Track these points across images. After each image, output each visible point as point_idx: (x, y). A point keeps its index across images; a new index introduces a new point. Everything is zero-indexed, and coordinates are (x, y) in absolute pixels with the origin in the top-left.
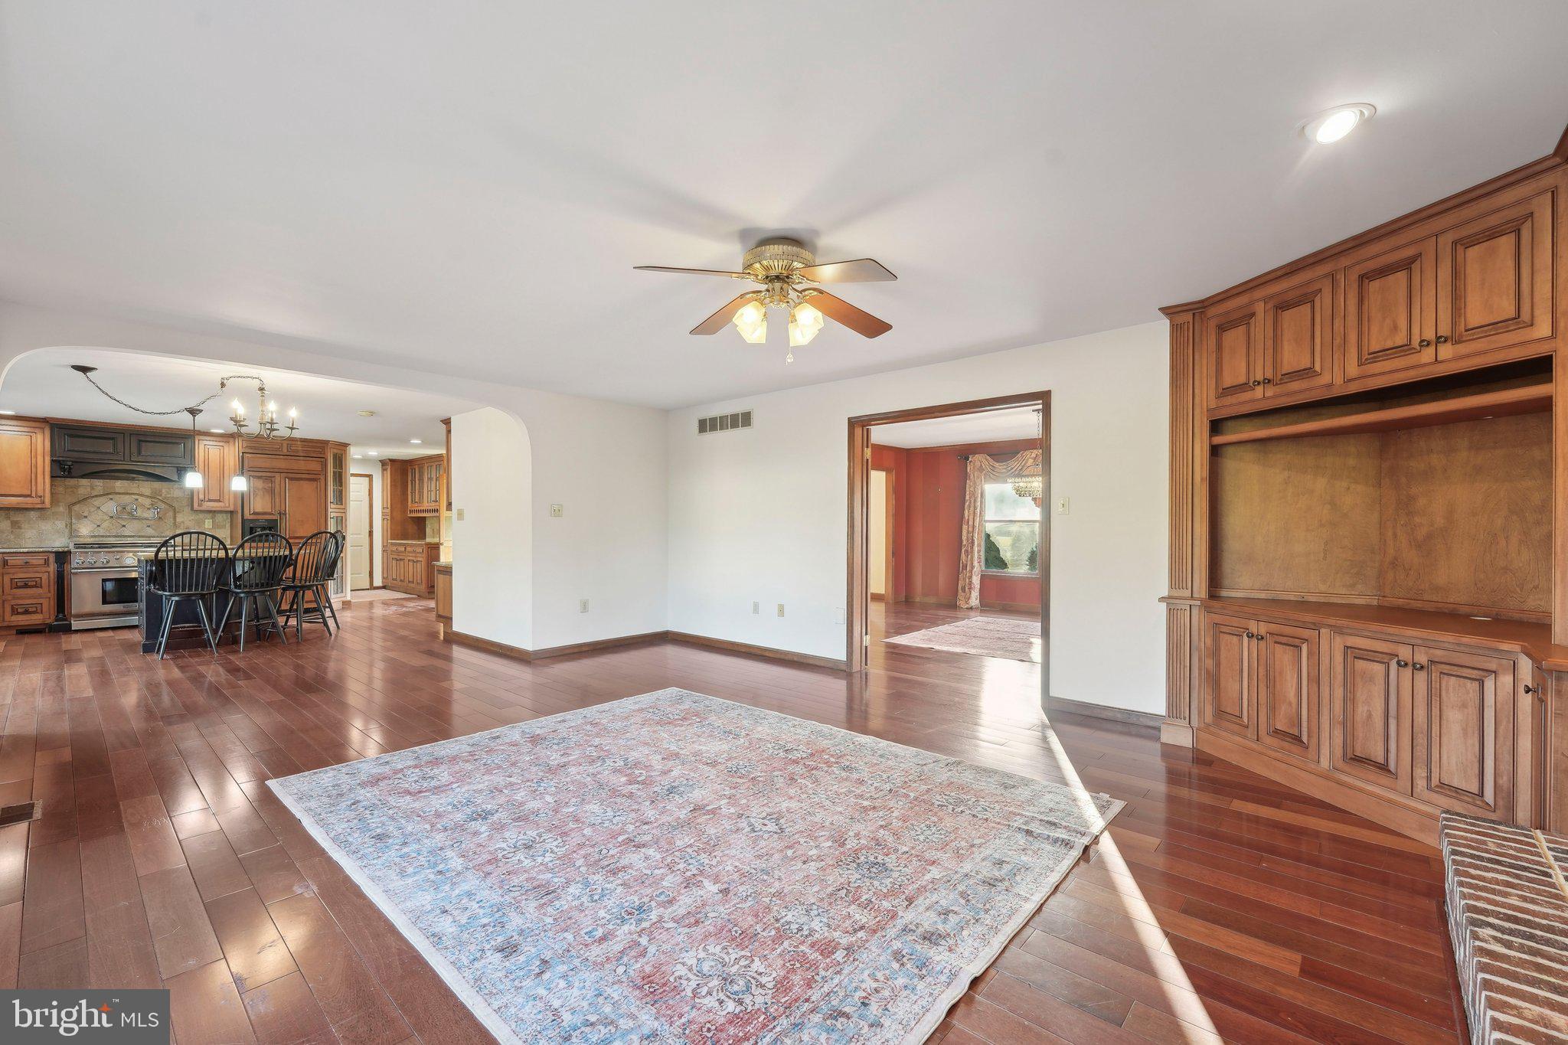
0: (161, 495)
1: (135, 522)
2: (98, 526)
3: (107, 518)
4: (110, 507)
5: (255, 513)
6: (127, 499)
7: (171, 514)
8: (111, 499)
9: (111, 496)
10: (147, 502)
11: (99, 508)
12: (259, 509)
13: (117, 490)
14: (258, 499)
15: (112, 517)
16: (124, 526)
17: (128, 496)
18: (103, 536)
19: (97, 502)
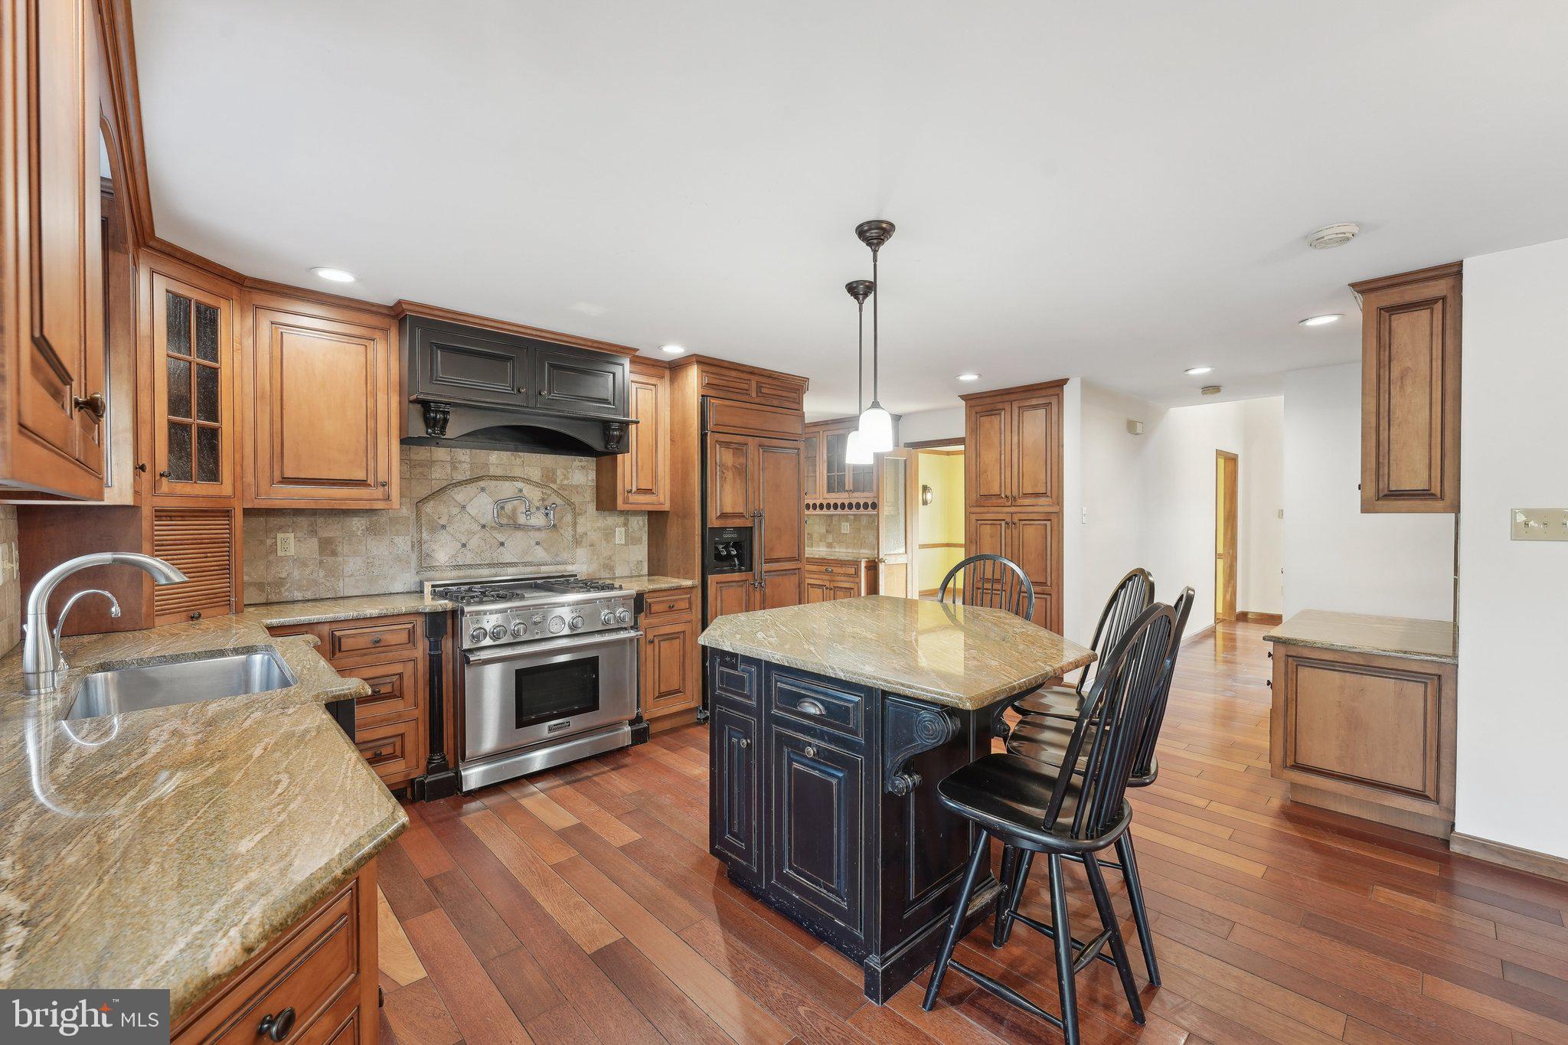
0: (555, 482)
1: (519, 534)
2: (464, 545)
3: (476, 527)
4: (481, 504)
5: (723, 516)
6: (507, 489)
7: (569, 518)
8: (483, 489)
9: (482, 484)
10: (533, 494)
11: (464, 507)
12: (728, 509)
13: (493, 471)
14: (728, 488)
15: (484, 526)
16: (502, 544)
17: (507, 484)
18: (470, 566)
19: (460, 495)
